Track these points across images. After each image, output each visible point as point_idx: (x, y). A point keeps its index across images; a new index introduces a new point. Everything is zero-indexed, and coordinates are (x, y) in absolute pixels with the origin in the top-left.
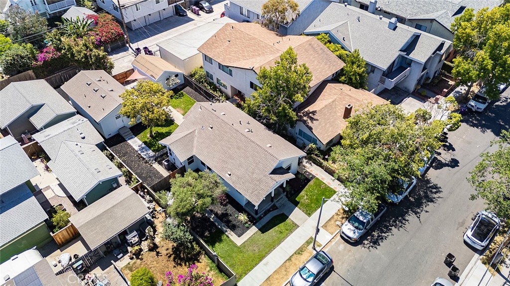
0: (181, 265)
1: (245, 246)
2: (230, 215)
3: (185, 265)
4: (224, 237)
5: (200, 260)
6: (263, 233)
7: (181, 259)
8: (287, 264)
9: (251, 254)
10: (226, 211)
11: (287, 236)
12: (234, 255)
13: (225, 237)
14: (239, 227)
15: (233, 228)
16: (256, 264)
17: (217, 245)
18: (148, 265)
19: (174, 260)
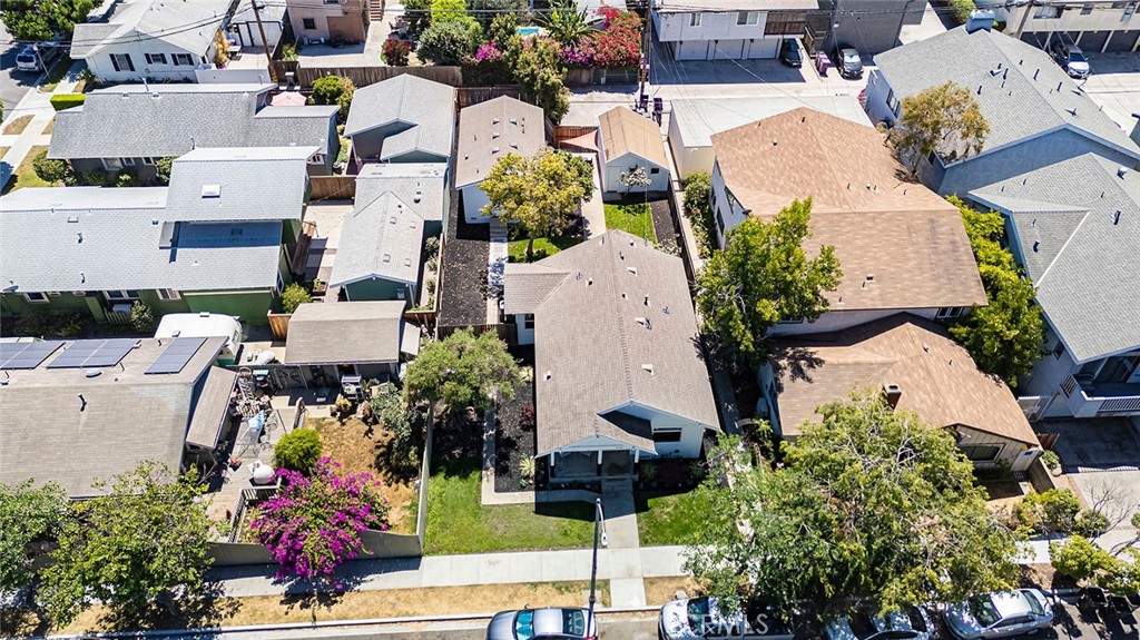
0: (380, 469)
1: (490, 511)
2: (517, 450)
3: (386, 474)
4: (474, 475)
5: (410, 484)
6: (536, 512)
7: (387, 463)
8: (524, 589)
9: (487, 529)
10: (518, 438)
11: (570, 546)
12: (462, 512)
13: (477, 475)
14: (511, 476)
15: (502, 471)
16: (478, 552)
17: (454, 479)
18: (343, 439)
19: (378, 457)
